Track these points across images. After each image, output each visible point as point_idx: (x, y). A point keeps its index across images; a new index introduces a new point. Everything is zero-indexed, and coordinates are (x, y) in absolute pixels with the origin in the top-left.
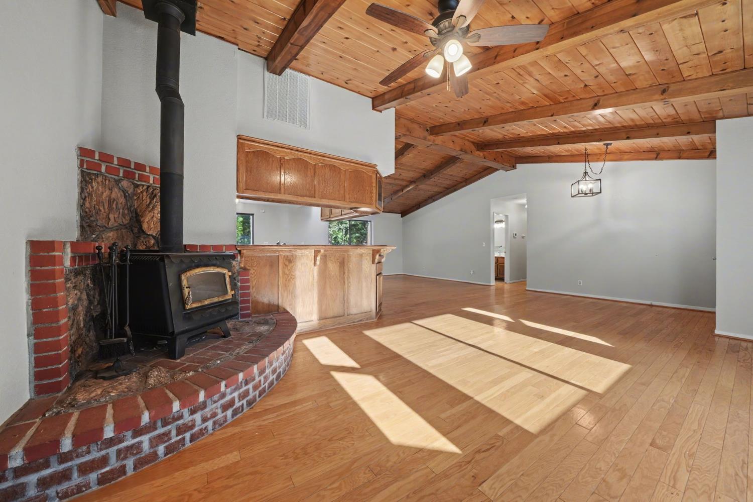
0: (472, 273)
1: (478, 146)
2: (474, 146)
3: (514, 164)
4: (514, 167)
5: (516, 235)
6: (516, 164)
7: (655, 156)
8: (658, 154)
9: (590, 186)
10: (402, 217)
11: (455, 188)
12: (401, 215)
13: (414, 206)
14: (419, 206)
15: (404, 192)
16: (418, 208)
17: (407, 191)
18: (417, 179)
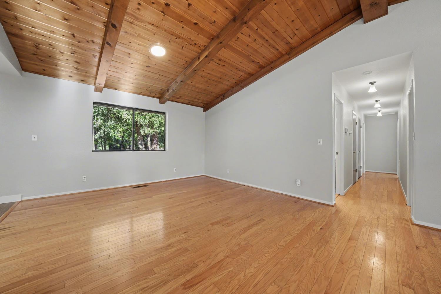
12: (203, 109)
13: (218, 97)
14: (224, 96)
15: (200, 60)
16: (222, 100)
17: (206, 57)
18: (223, 29)
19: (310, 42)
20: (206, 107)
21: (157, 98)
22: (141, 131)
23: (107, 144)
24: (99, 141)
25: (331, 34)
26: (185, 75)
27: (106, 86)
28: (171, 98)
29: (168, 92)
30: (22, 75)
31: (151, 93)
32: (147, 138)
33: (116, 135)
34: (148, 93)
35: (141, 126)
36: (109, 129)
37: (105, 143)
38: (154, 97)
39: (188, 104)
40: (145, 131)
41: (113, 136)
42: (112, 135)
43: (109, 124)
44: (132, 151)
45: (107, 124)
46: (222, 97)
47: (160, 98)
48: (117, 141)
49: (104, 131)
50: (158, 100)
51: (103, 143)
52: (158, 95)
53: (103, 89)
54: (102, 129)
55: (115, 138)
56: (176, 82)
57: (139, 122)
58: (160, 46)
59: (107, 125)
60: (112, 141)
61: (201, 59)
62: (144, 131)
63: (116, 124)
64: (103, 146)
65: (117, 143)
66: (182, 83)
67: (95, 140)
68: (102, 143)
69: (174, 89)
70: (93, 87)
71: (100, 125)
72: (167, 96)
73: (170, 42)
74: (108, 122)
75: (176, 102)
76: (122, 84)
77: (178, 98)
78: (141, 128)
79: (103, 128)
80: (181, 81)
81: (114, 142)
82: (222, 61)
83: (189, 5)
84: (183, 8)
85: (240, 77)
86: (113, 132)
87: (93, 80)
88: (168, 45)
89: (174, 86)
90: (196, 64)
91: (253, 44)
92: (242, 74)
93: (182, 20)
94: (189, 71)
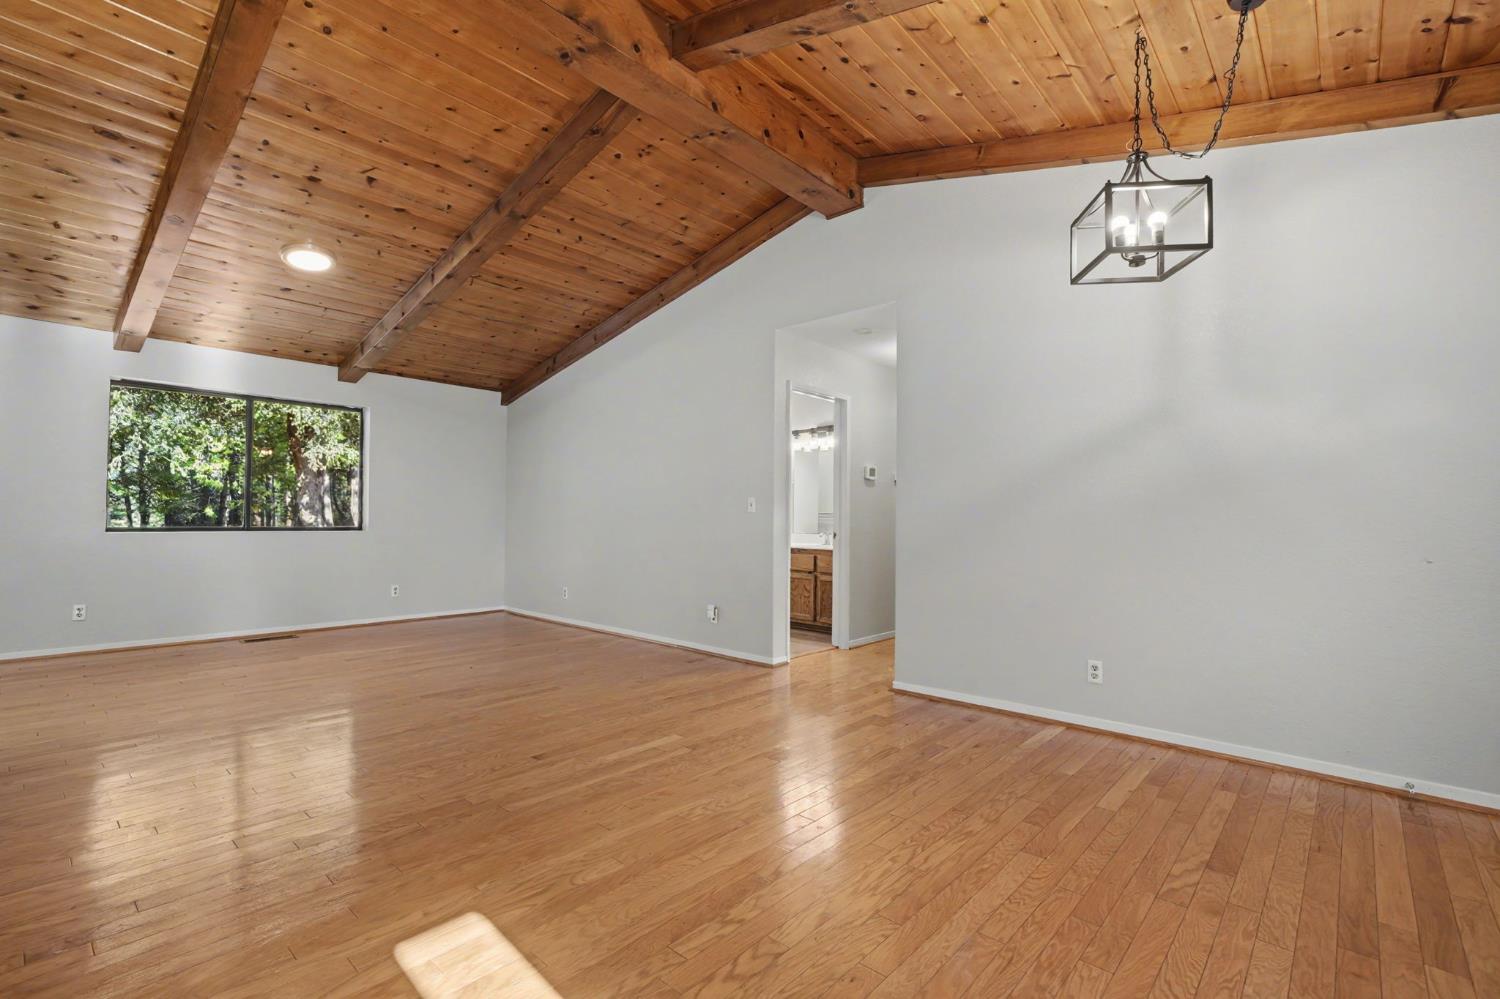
0: (711, 614)
1: (673, 33)
2: (658, 28)
3: (855, 188)
4: (854, 202)
5: (872, 472)
6: (862, 186)
7: (1432, 95)
8: (1445, 86)
9: (1158, 219)
10: (505, 401)
11: (662, 289)
12: (499, 394)
13: (539, 363)
14: (554, 362)
15: (437, 282)
16: (552, 371)
17: (449, 277)
18: (477, 220)
19: (733, 243)
20: (511, 389)
21: (331, 364)
22: (306, 454)
23: (154, 507)
24: (120, 493)
25: (771, 232)
26: (403, 314)
27: (153, 334)
28: (382, 366)
29: (362, 351)
31: (307, 351)
32: (349, 484)
33: (198, 469)
34: (302, 352)
35: (309, 432)
36: (164, 444)
37: (143, 500)
38: (319, 361)
39: (445, 382)
40: (324, 455)
41: (184, 474)
42: (180, 469)
43: (163, 421)
44: (243, 529)
45: (154, 423)
46: (550, 363)
47: (341, 364)
48: (205, 494)
49: (143, 453)
50: (335, 370)
51: (133, 501)
52: (334, 357)
53: (144, 340)
54: (131, 444)
55: (195, 482)
56: (382, 326)
57: (299, 418)
58: (314, 249)
59: (156, 428)
60: (178, 491)
61: (440, 276)
62: (321, 457)
63: (198, 425)
64: (133, 515)
65: (204, 505)
66: (399, 331)
68: (128, 503)
69: (380, 345)
70: (110, 337)
71: (124, 429)
72: (360, 362)
73: (339, 241)
74: (159, 416)
75: (400, 374)
76: (207, 328)
77: (404, 366)
78: (310, 443)
79: (135, 438)
80: (396, 328)
81: (190, 497)
82: (509, 279)
83: (371, 180)
84: (356, 185)
85: (584, 314)
86: (185, 458)
87: (109, 319)
88: (337, 247)
89: (378, 338)
90: (426, 290)
91: (580, 247)
92: (586, 306)
93: (360, 203)
94: (414, 304)
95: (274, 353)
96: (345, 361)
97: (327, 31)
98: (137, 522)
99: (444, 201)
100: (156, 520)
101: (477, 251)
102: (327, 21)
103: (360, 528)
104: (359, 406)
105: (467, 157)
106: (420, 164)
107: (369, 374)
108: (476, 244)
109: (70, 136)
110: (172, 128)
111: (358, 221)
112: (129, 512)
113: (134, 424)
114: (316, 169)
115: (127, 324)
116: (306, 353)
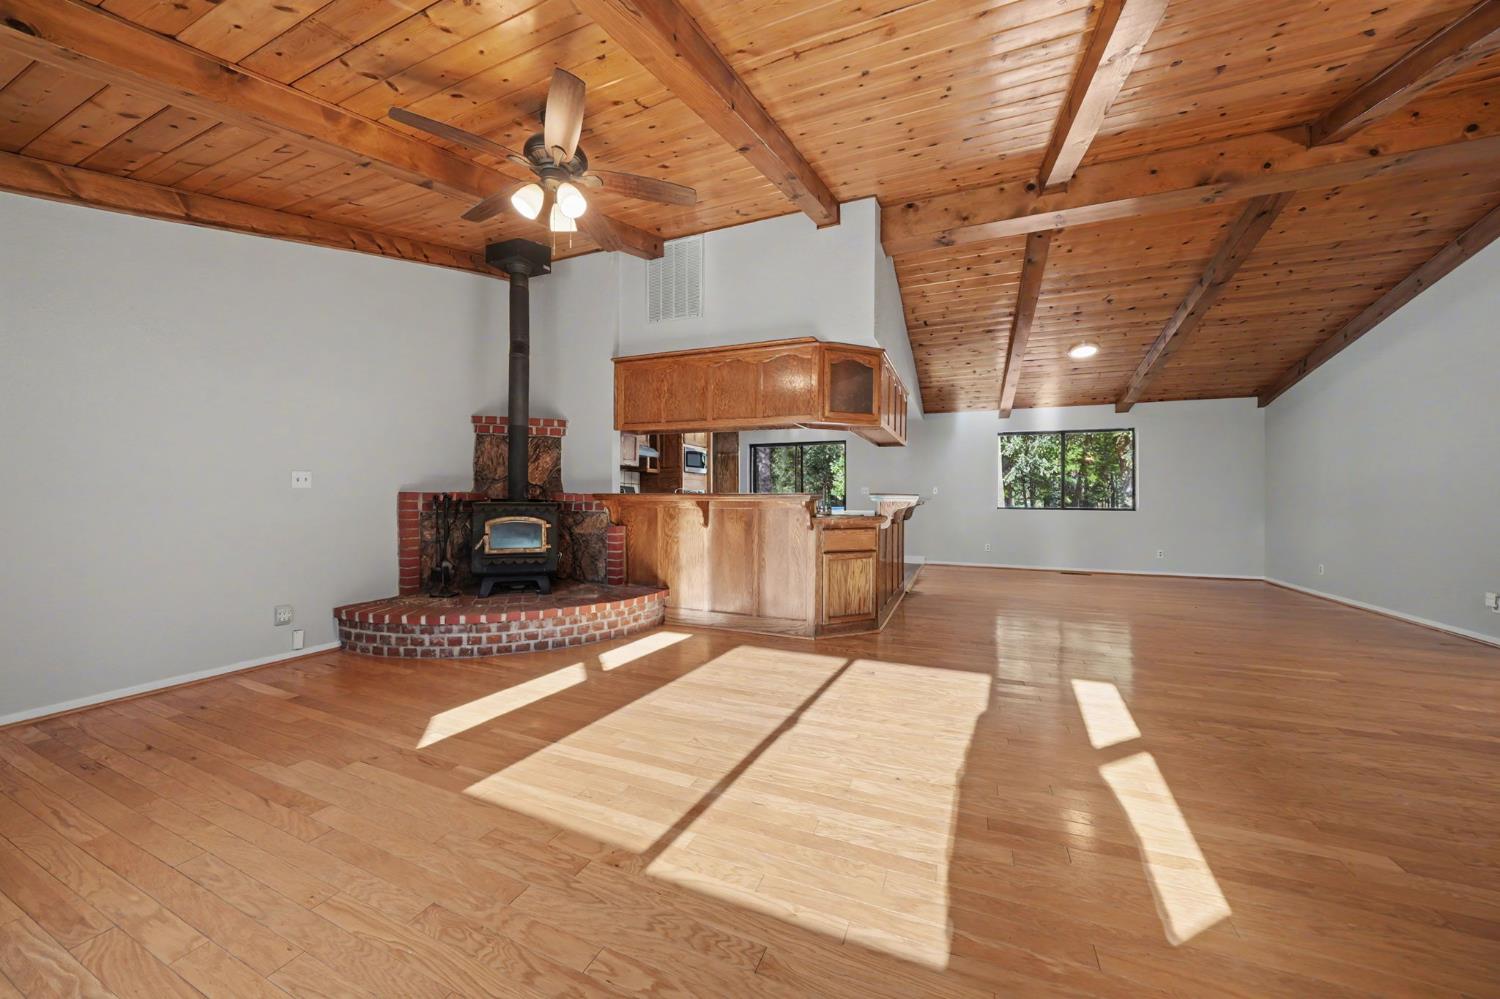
0: (1491, 603)
10: (1261, 405)
12: (1256, 399)
15: (1168, 339)
17: (1176, 334)
18: (1188, 294)
20: (1266, 393)
21: (1111, 403)
24: (1017, 489)
26: (1150, 364)
27: (1016, 406)
28: (1146, 397)
29: (1128, 392)
30: (924, 417)
34: (1090, 400)
38: (1103, 403)
39: (1199, 398)
47: (1117, 401)
50: (1113, 407)
52: (1111, 399)
53: (1012, 411)
56: (1137, 374)
58: (1086, 345)
66: (1150, 374)
67: (1005, 488)
69: (1139, 386)
70: (994, 413)
72: (1127, 400)
73: (1098, 337)
76: (1042, 399)
80: (1147, 373)
82: (1233, 318)
83: (1109, 301)
84: (1102, 307)
85: (1324, 320)
86: (1048, 465)
87: (995, 404)
88: (1097, 340)
89: (1137, 382)
90: (1162, 346)
91: (1294, 277)
92: (1323, 314)
93: (1106, 313)
94: (1155, 356)
95: (1075, 404)
96: (1119, 399)
97: (1070, 251)
98: (1029, 506)
99: (1160, 292)
100: (1039, 504)
101: (1192, 314)
102: (1069, 247)
103: (1134, 509)
104: (1131, 427)
105: (1168, 265)
106: (1140, 281)
107: (1137, 405)
108: (1190, 309)
109: (976, 337)
110: (1011, 318)
111: (1107, 322)
112: (1025, 499)
113: (1022, 447)
114: (1078, 308)
115: (1003, 406)
116: (1094, 400)
